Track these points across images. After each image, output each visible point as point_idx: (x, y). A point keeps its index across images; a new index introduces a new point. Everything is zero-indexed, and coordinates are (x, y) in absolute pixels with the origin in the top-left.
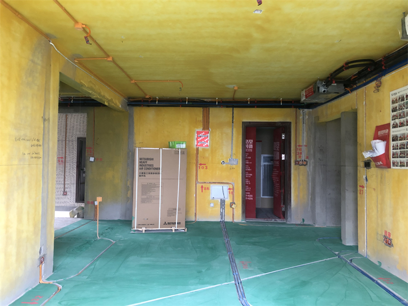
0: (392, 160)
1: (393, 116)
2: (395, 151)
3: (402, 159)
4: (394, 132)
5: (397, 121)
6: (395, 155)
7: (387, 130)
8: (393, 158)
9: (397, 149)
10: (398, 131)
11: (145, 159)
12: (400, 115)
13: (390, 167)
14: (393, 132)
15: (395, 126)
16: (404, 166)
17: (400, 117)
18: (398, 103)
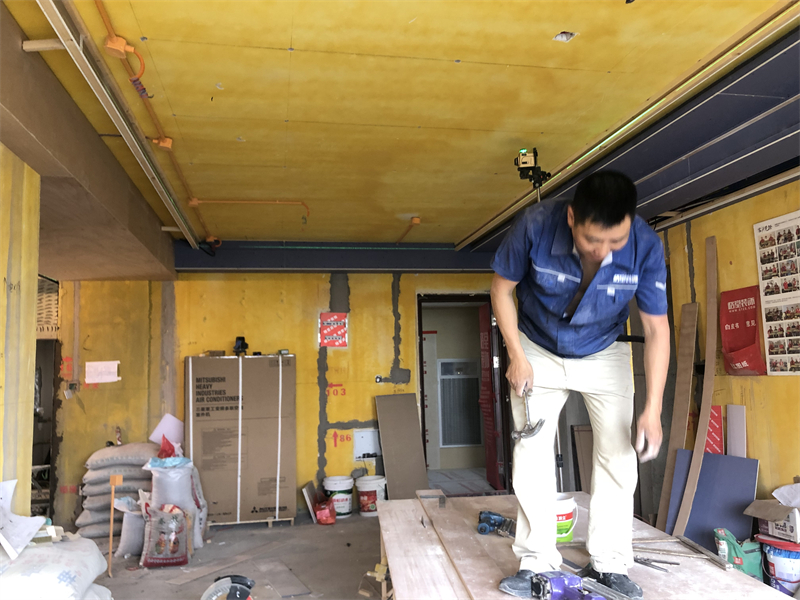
0: (768, 358)
1: (766, 272)
2: (774, 340)
3: (796, 356)
5: (778, 281)
8: (771, 353)
9: (782, 336)
10: (779, 301)
12: (783, 269)
13: (764, 373)
14: (768, 302)
15: (772, 291)
17: (784, 272)
18: (777, 246)
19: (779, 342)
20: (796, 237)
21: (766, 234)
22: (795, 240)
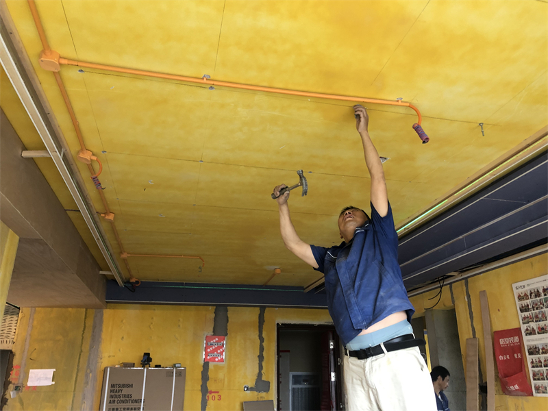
0: (533, 383)
1: (524, 318)
2: (536, 369)
5: (533, 325)
6: (536, 376)
8: (534, 379)
9: (541, 366)
10: (536, 340)
12: (537, 317)
13: (532, 395)
14: (529, 341)
15: (531, 332)
17: (537, 319)
18: (530, 300)
19: (539, 371)
20: (543, 294)
21: (521, 291)
22: (543, 297)
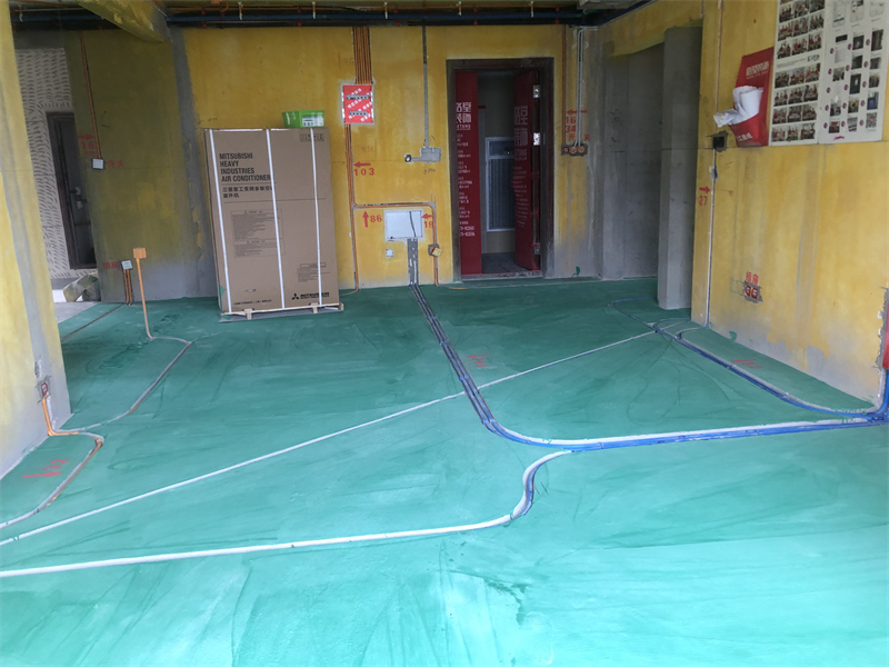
0: (772, 127)
1: (782, 31)
2: (779, 108)
3: (793, 125)
4: (781, 66)
5: (790, 41)
6: (778, 118)
7: (767, 63)
8: (774, 123)
9: (785, 103)
10: (788, 64)
11: (233, 156)
12: (797, 28)
13: (766, 144)
14: (779, 66)
15: (784, 53)
16: (795, 138)
17: (797, 31)
19: (782, 110)
